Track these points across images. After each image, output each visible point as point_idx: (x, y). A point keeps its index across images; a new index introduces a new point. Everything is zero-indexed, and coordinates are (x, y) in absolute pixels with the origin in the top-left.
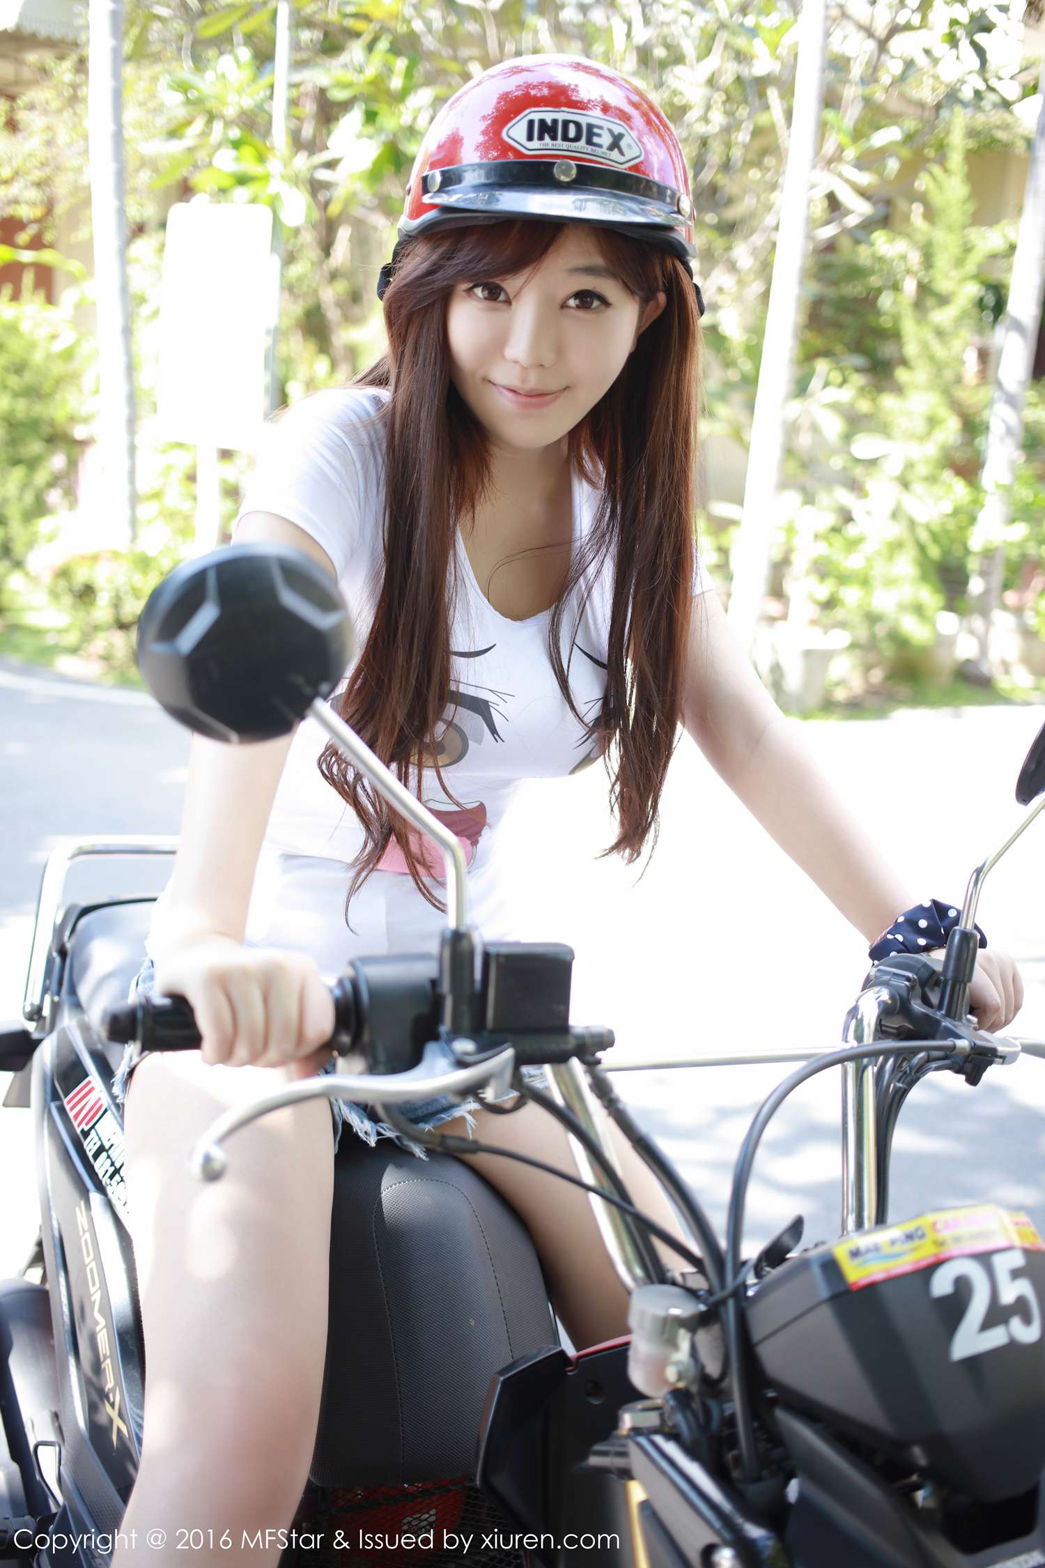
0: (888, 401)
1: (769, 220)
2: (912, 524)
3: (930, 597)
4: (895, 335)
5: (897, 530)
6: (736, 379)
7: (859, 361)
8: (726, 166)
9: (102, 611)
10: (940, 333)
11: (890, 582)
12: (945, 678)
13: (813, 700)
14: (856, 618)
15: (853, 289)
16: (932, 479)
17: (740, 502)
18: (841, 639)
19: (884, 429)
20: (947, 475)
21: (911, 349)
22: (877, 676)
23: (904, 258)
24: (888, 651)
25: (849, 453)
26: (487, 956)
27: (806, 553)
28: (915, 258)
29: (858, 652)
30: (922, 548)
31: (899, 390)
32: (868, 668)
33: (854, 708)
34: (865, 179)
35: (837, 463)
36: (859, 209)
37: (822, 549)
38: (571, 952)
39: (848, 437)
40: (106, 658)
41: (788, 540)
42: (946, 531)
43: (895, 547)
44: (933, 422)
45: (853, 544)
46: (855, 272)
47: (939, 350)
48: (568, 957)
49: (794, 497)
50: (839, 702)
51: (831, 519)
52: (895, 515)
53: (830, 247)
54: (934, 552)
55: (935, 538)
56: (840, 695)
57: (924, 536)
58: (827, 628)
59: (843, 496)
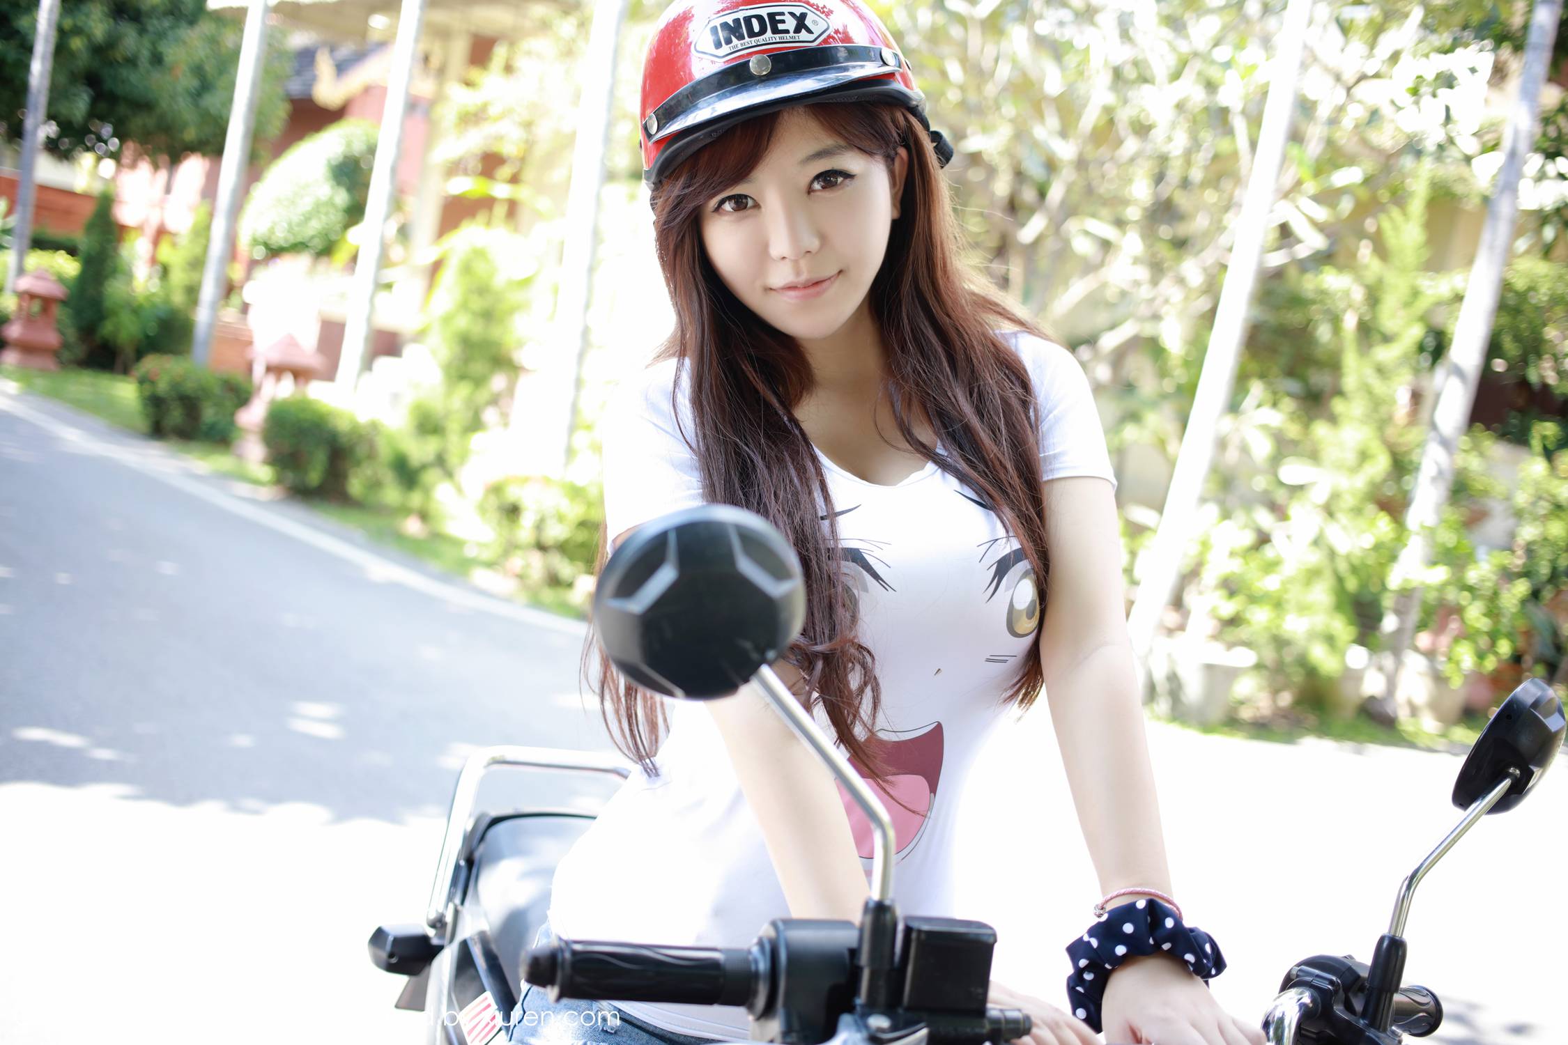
0: (1320, 429)
1: (1223, 240)
2: (1332, 554)
3: (1343, 628)
4: (1334, 365)
5: (1315, 558)
6: (1172, 392)
7: (1293, 385)
8: (1185, 183)
9: (525, 530)
10: (1381, 371)
11: (1303, 609)
12: (1348, 713)
13: (1216, 714)
14: (1263, 639)
15: (1294, 318)
16: (1357, 511)
17: (1160, 509)
18: (1244, 658)
19: (1314, 456)
20: (1371, 508)
21: (1350, 381)
22: (1286, 699)
23: (1347, 294)
24: (1298, 677)
25: (1276, 475)
26: (908, 930)
27: (1219, 566)
28: (1358, 294)
29: (1265, 673)
30: (1340, 580)
31: (1333, 419)
32: (1275, 692)
33: (1261, 729)
34: (1322, 214)
35: (1261, 483)
36: (1311, 242)
37: (1234, 567)
38: (994, 936)
39: (1276, 460)
40: (521, 577)
41: (1202, 554)
42: (1367, 566)
43: (1313, 575)
44: (1364, 456)
45: (1271, 566)
46: (1297, 301)
47: (1379, 387)
48: (991, 940)
49: (1213, 509)
50: (1243, 720)
51: (1249, 538)
52: (1316, 542)
53: (1279, 274)
54: (1352, 584)
55: (1354, 570)
56: (1246, 714)
57: (1343, 567)
58: (1231, 645)
59: (1264, 518)
